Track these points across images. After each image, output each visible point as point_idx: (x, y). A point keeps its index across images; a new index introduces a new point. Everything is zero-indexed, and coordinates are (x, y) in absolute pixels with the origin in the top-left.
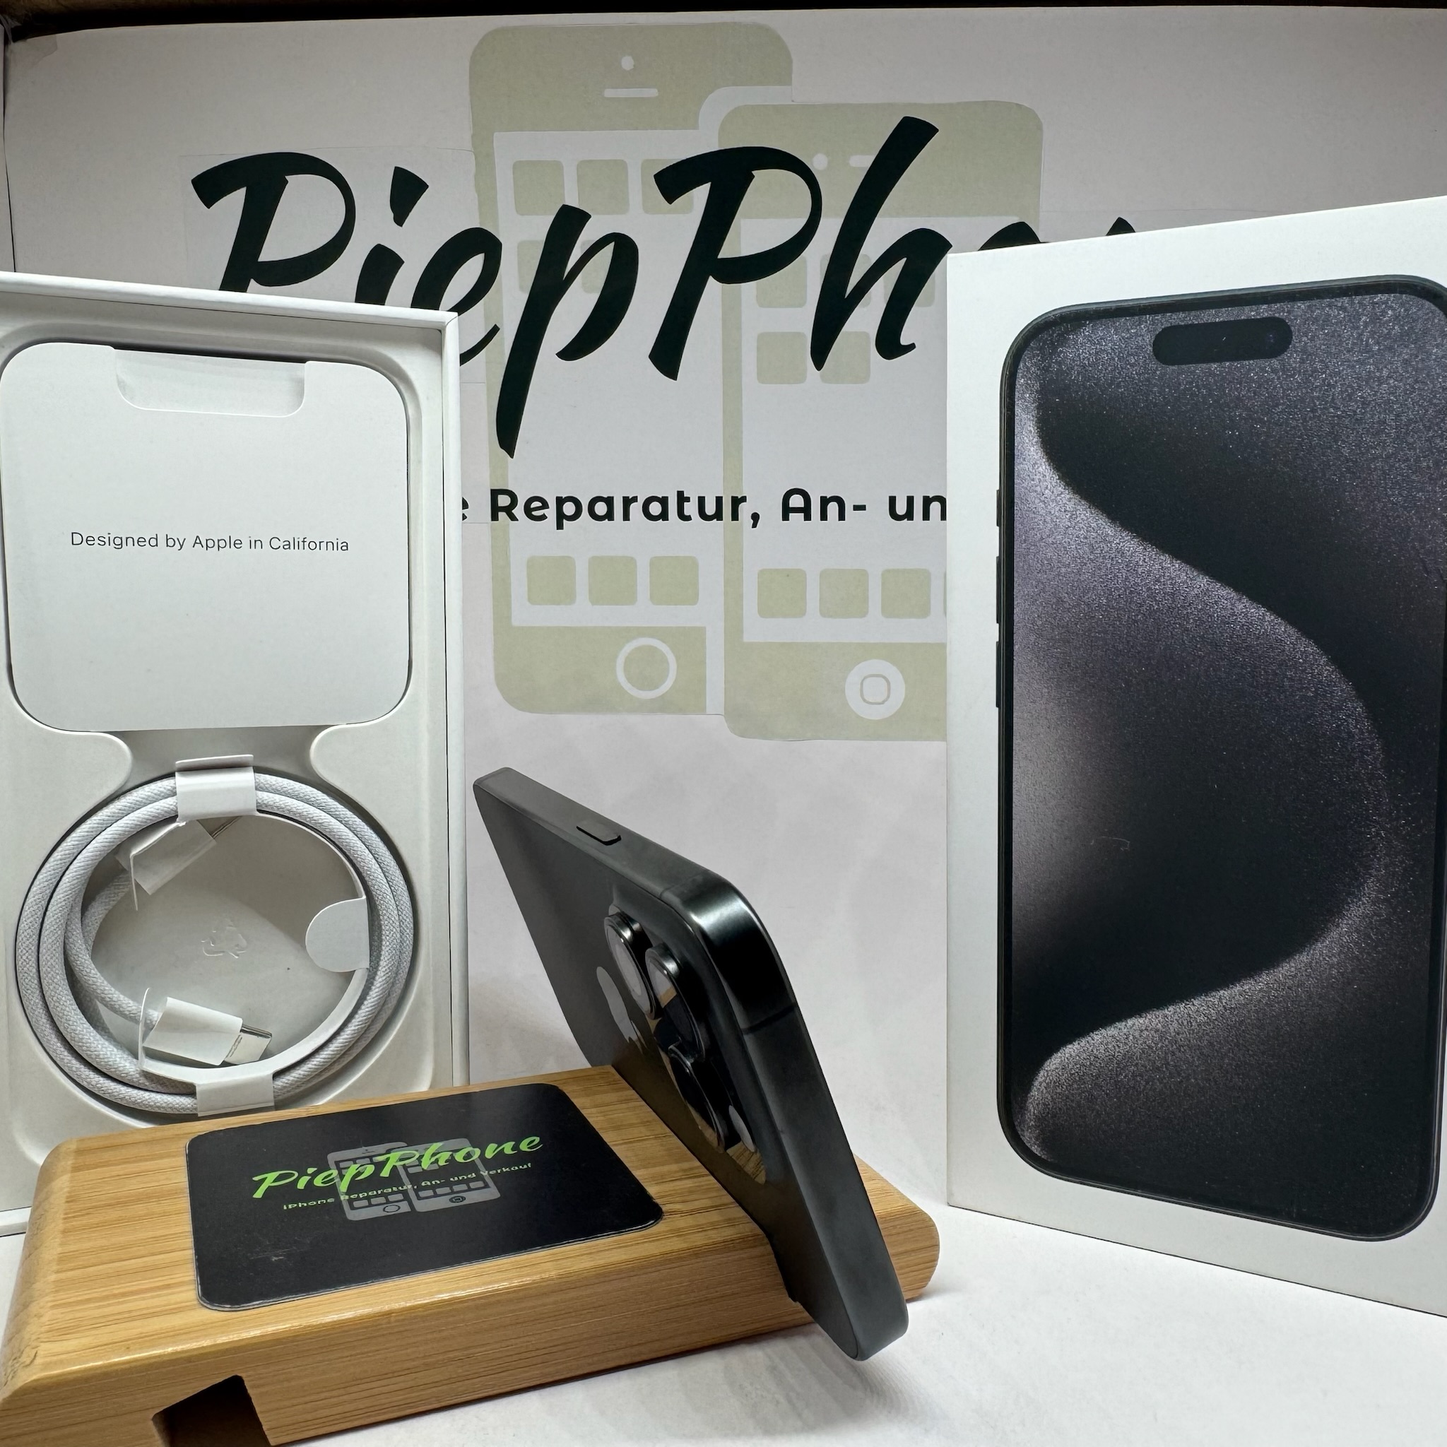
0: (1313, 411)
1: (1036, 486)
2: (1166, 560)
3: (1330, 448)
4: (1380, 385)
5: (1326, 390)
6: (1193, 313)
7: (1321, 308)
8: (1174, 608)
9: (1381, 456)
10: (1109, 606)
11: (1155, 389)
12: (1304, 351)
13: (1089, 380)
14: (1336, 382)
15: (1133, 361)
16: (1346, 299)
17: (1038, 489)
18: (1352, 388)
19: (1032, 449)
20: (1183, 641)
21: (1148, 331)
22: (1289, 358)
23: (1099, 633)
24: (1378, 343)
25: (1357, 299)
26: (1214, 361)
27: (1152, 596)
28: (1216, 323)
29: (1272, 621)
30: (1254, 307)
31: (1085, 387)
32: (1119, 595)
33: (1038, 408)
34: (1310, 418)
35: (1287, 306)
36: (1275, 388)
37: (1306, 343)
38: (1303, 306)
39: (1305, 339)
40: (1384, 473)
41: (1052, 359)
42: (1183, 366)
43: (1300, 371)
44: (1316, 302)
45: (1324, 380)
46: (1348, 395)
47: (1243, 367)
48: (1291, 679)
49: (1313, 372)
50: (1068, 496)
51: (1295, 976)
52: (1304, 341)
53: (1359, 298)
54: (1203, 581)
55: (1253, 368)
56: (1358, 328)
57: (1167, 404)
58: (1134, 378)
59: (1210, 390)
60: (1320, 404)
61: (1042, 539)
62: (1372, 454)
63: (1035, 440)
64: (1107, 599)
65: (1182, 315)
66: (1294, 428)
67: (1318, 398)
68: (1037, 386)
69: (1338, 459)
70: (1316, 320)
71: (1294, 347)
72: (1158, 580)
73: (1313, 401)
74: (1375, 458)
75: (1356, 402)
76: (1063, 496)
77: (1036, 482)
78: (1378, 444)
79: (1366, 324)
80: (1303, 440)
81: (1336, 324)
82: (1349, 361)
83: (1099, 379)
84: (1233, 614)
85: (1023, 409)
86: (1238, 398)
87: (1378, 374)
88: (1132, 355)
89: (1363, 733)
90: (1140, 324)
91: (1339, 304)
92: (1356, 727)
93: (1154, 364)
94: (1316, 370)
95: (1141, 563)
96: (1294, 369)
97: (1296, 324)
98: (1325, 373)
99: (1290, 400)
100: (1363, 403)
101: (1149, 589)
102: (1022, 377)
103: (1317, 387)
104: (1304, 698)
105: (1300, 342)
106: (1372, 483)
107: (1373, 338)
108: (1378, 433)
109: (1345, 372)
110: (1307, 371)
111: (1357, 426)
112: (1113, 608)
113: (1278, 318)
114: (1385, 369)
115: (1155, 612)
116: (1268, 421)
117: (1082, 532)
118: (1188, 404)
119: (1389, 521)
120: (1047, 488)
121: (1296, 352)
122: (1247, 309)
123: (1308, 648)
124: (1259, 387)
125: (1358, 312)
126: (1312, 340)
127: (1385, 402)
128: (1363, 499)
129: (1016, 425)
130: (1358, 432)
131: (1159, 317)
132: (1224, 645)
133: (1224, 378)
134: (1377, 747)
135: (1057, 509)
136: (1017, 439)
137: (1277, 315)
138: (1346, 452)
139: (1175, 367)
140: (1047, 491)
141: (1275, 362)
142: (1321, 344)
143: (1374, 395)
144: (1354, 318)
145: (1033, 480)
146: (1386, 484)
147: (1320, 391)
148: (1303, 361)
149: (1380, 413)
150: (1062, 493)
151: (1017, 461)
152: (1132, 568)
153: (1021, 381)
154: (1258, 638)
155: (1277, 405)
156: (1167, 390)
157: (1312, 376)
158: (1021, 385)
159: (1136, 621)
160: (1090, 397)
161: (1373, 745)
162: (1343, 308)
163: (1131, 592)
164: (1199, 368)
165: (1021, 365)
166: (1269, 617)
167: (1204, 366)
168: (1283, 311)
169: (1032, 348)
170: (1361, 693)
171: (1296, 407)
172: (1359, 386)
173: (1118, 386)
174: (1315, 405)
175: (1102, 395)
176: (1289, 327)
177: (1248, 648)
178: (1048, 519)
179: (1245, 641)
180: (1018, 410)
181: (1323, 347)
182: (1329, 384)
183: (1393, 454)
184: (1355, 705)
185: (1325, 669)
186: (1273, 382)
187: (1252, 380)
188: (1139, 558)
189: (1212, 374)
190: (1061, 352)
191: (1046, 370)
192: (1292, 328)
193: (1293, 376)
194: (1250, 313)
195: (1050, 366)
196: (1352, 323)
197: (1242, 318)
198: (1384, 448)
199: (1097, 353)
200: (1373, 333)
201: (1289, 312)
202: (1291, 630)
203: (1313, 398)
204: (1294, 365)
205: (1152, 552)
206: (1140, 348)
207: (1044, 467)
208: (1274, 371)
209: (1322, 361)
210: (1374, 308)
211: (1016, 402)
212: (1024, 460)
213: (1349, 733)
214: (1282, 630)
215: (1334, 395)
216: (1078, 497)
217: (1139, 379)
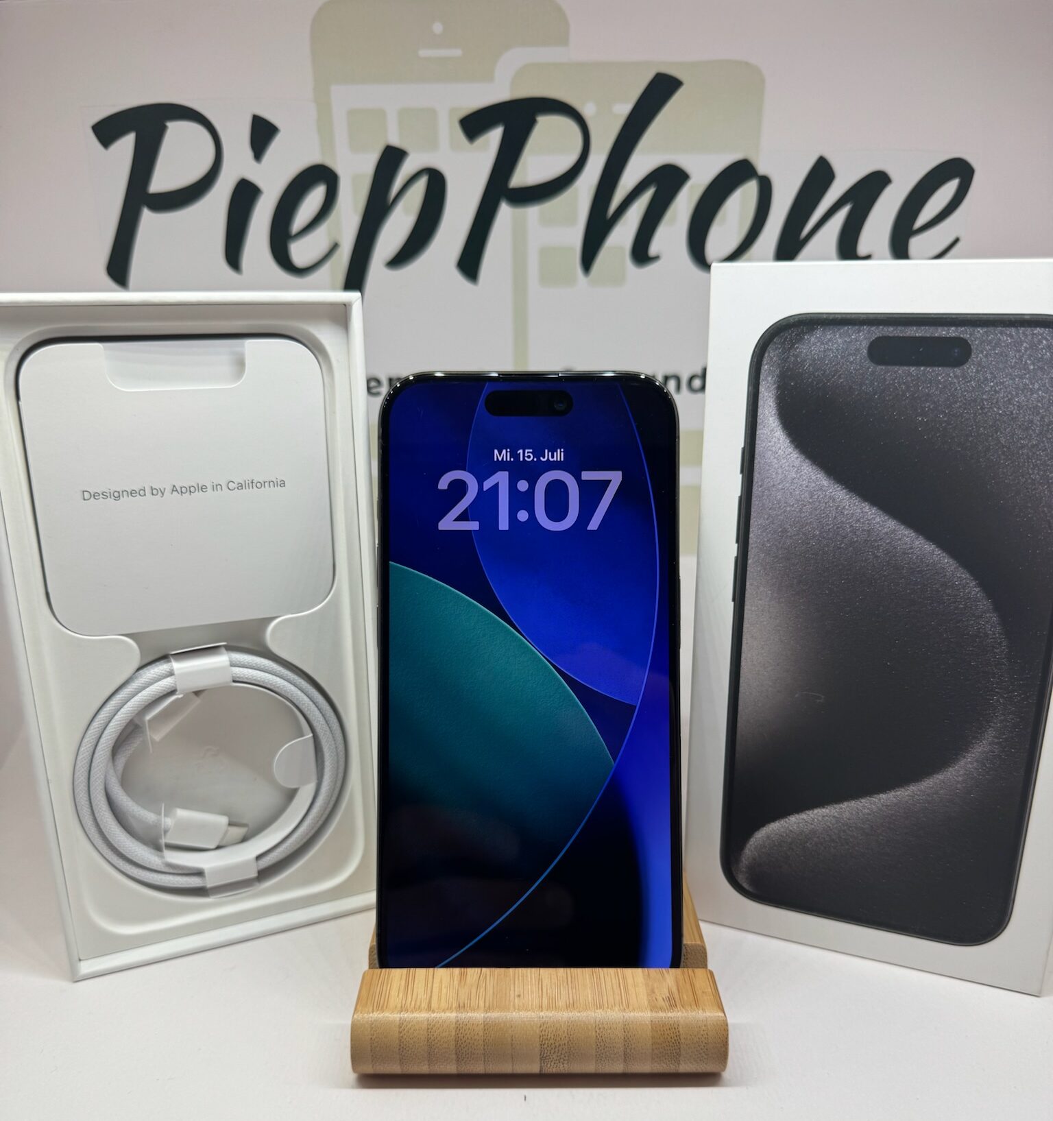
0: (982, 408)
1: (772, 447)
2: (866, 507)
3: (992, 436)
4: (1032, 394)
5: (993, 395)
6: (899, 328)
7: (995, 334)
8: (868, 541)
9: (1027, 445)
10: (820, 536)
11: (867, 382)
12: (979, 364)
13: (818, 370)
14: (1000, 389)
15: (852, 359)
16: (1013, 330)
17: (774, 449)
18: (1012, 394)
19: (771, 419)
20: (873, 564)
21: (865, 338)
22: (968, 368)
23: (813, 554)
24: (1033, 364)
25: (1021, 330)
26: (913, 365)
27: (854, 531)
28: (916, 337)
29: (939, 554)
30: (946, 328)
31: (814, 376)
32: (829, 529)
33: (778, 388)
34: (980, 414)
35: (969, 330)
36: (956, 389)
37: (981, 359)
38: (981, 331)
39: (981, 355)
40: (1028, 458)
41: (789, 352)
42: (889, 367)
43: (974, 379)
44: (991, 329)
45: (992, 387)
46: (1009, 399)
47: (933, 371)
48: (949, 595)
49: (984, 381)
50: (796, 456)
51: (932, 788)
52: (980, 357)
53: (1023, 329)
54: (892, 524)
55: (942, 374)
56: (1020, 351)
57: (875, 394)
58: (852, 373)
59: (908, 387)
60: (987, 404)
61: (774, 485)
62: (1021, 443)
63: (773, 412)
64: (820, 531)
65: (891, 329)
66: (967, 420)
67: (986, 400)
68: (778, 372)
69: (996, 445)
70: (990, 342)
71: (973, 361)
72: (859, 520)
73: (983, 402)
74: (1023, 447)
75: (1014, 405)
76: (792, 455)
77: (772, 443)
78: (1026, 437)
79: (1026, 348)
80: (973, 429)
81: (1004, 346)
82: (1011, 375)
83: (825, 371)
84: (911, 548)
85: (766, 389)
86: (928, 395)
87: (1031, 386)
88: (851, 354)
89: (995, 634)
90: (858, 332)
91: (1008, 333)
92: (991, 630)
93: (868, 363)
94: (986, 379)
95: (847, 507)
96: (971, 376)
97: (975, 344)
98: (993, 382)
99: (966, 399)
100: (1018, 406)
101: (852, 526)
102: (766, 364)
103: (986, 391)
104: (956, 608)
105: (977, 357)
106: (1019, 464)
107: (1030, 360)
108: (1027, 429)
109: (1007, 383)
110: (980, 379)
111: (1012, 423)
112: (824, 538)
113: (962, 338)
114: (1036, 383)
115: (855, 542)
116: (949, 412)
117: (804, 482)
118: (890, 395)
119: (1028, 492)
120: (780, 448)
121: (973, 364)
122: (940, 329)
123: (963, 575)
124: (945, 387)
125: (1020, 338)
126: (986, 356)
127: (1033, 407)
128: (1012, 475)
129: (760, 400)
130: (1012, 427)
131: (873, 328)
132: (903, 569)
133: (919, 378)
134: (1004, 644)
135: (787, 464)
136: (760, 411)
137: (962, 336)
138: (1003, 440)
139: (884, 367)
140: (780, 451)
141: (958, 371)
142: (992, 361)
143: (1027, 401)
144: (1018, 343)
145: (770, 442)
146: (1029, 466)
147: (989, 394)
148: (977, 372)
149: (1029, 415)
150: (791, 453)
151: (759, 427)
152: (840, 510)
153: (765, 367)
154: (928, 566)
155: (956, 402)
156: (876, 384)
157: (982, 383)
158: (766, 371)
159: (840, 548)
160: (817, 384)
161: (1001, 642)
162: (1011, 336)
163: (838, 528)
164: (901, 370)
165: (766, 355)
166: (938, 552)
167: (906, 368)
168: (967, 334)
169: (775, 343)
170: (997, 608)
171: (970, 404)
172: (1017, 394)
173: (840, 377)
174: (984, 404)
175: (827, 383)
176: (970, 345)
177: (920, 572)
178: (780, 471)
179: (918, 567)
180: (762, 389)
181: (993, 363)
182: (995, 391)
183: (1036, 445)
184: (991, 615)
185: (973, 589)
186: (955, 385)
187: (939, 382)
188: (846, 503)
189: (910, 374)
190: (797, 348)
191: (785, 360)
192: (972, 347)
193: (970, 381)
194: (942, 332)
195: (788, 357)
196: (1016, 347)
197: (936, 335)
198: (1030, 440)
199: (825, 351)
200: (1030, 356)
201: (971, 335)
202: (952, 561)
203: (982, 400)
204: (971, 374)
205: (856, 500)
206: (857, 350)
207: (779, 433)
208: (956, 377)
209: (991, 373)
210: (1033, 338)
211: (761, 383)
212: (764, 426)
213: (987, 635)
214: (946, 562)
215: (997, 399)
216: (803, 457)
217: (855, 373)
